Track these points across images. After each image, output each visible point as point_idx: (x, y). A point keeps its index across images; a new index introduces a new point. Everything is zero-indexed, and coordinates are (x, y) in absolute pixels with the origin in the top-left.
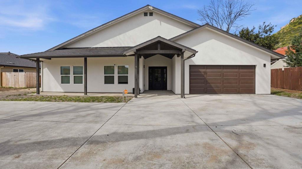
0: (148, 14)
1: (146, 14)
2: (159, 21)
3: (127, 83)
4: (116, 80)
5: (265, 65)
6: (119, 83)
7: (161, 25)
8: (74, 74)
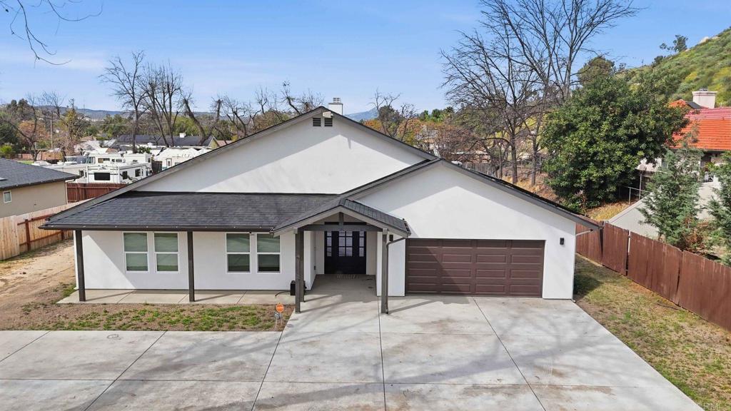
0: (323, 123)
1: (317, 122)
2: (347, 139)
3: (277, 269)
4: (254, 264)
5: (562, 241)
6: (261, 269)
7: (350, 148)
8: (156, 251)
